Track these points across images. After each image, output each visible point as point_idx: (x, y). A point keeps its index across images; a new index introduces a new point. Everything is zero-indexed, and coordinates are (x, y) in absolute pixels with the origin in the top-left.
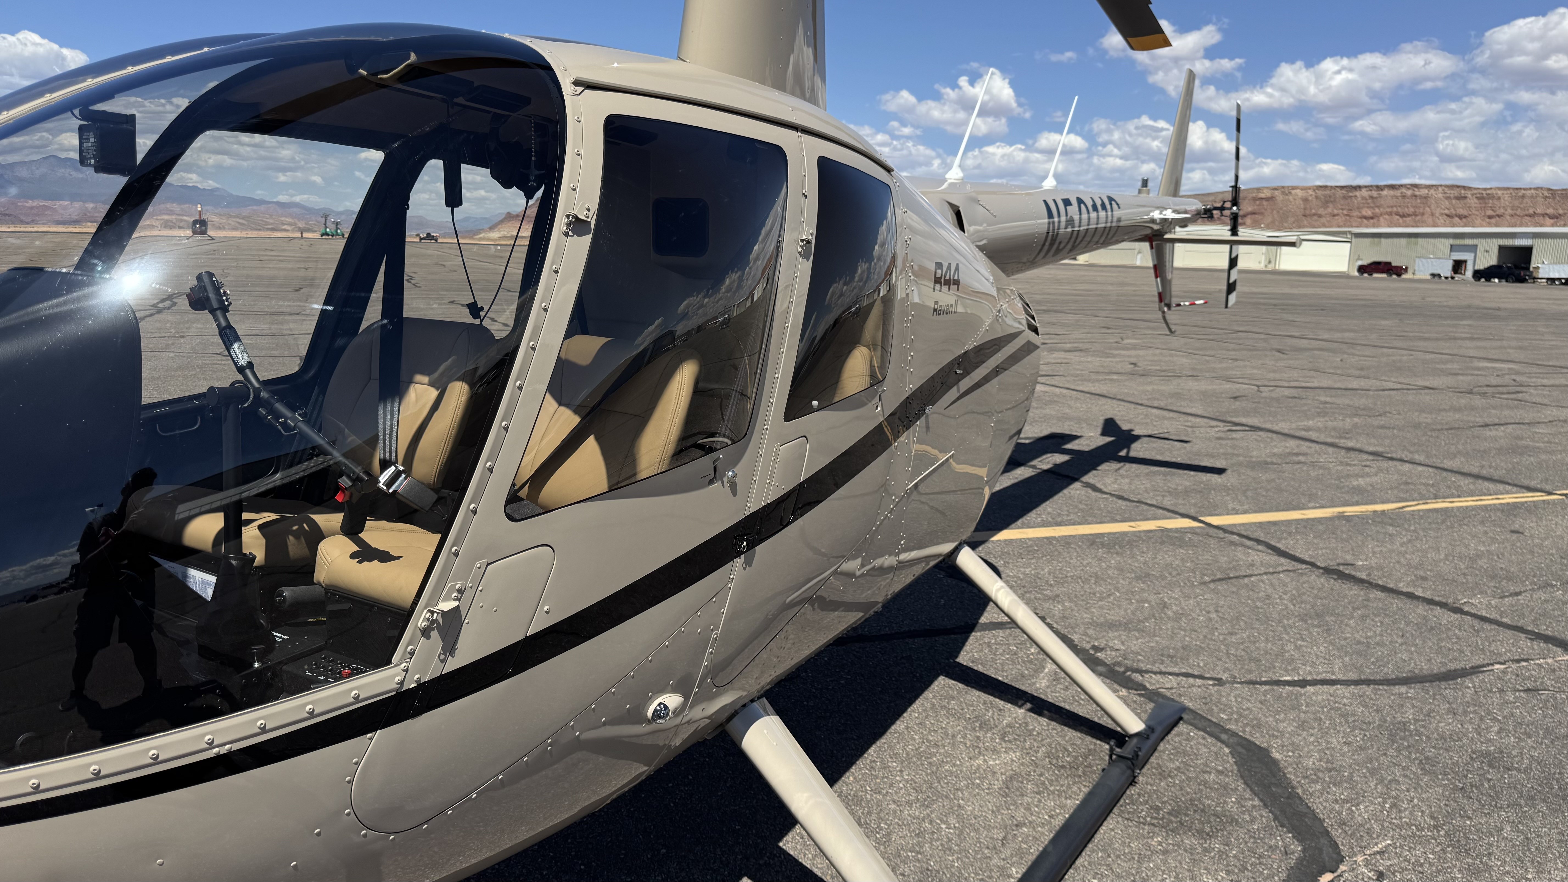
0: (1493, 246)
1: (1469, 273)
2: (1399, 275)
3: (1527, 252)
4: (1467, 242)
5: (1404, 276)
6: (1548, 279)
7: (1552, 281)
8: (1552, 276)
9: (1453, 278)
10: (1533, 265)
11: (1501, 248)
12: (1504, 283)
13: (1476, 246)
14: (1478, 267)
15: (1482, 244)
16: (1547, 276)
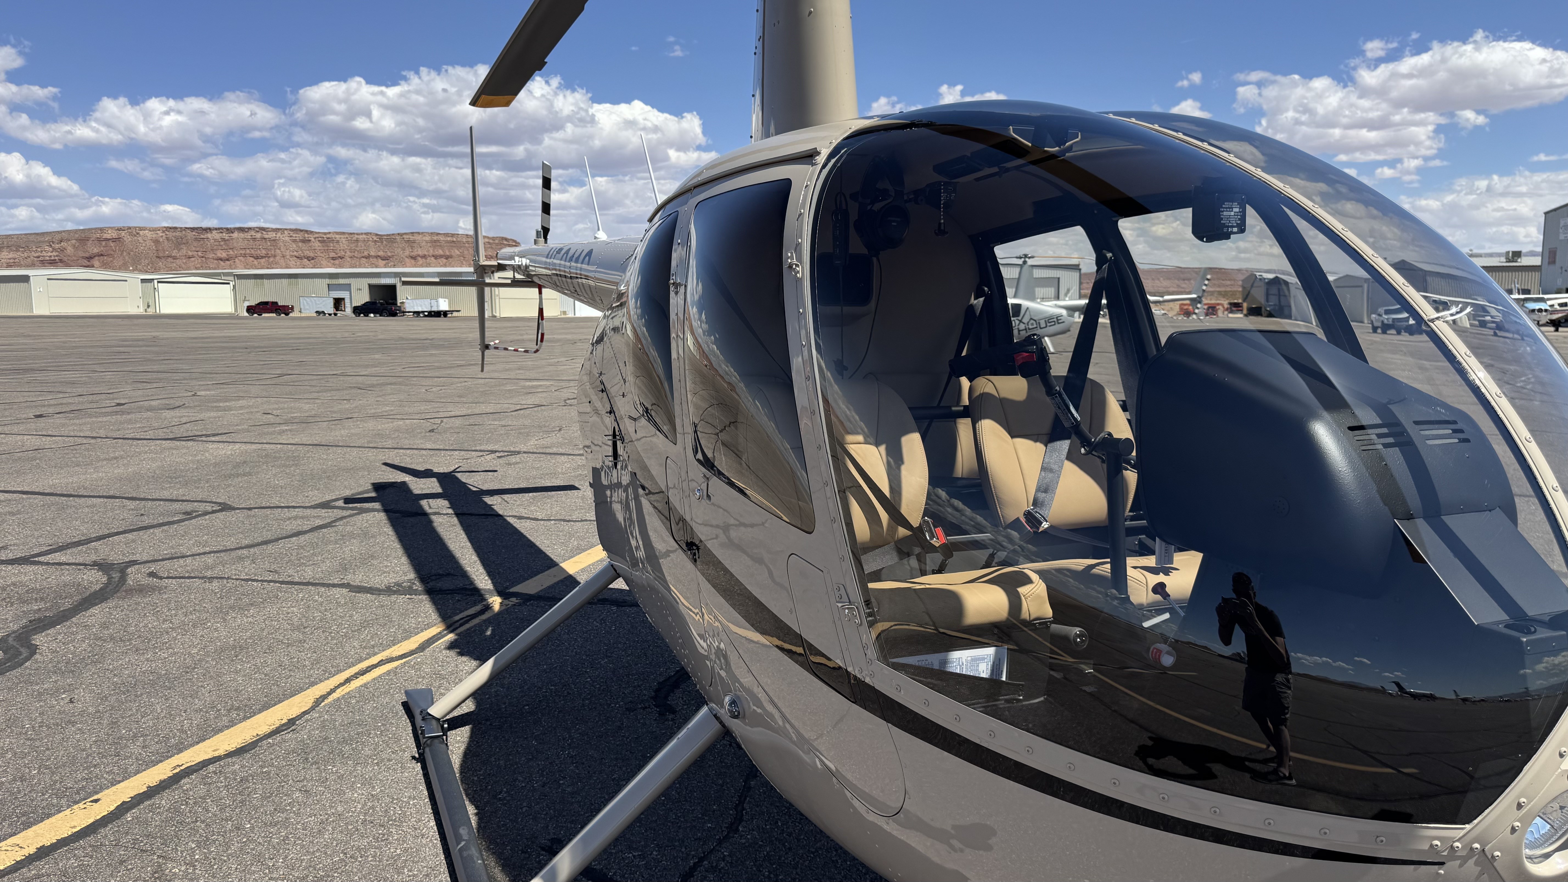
0: (364, 283)
1: (349, 310)
2: (287, 314)
3: (392, 289)
4: (342, 281)
5: (291, 315)
6: (414, 312)
7: (417, 313)
8: (416, 310)
9: (335, 314)
10: (399, 301)
11: (371, 287)
12: (378, 317)
13: (350, 284)
14: (355, 304)
15: (354, 283)
16: (412, 310)
